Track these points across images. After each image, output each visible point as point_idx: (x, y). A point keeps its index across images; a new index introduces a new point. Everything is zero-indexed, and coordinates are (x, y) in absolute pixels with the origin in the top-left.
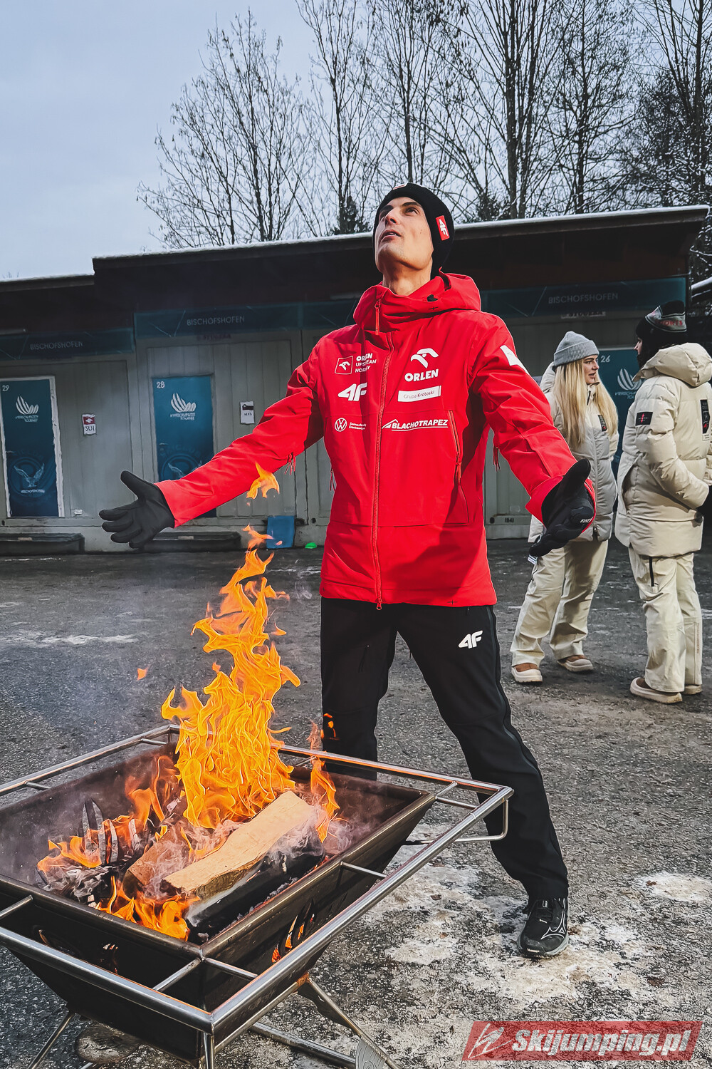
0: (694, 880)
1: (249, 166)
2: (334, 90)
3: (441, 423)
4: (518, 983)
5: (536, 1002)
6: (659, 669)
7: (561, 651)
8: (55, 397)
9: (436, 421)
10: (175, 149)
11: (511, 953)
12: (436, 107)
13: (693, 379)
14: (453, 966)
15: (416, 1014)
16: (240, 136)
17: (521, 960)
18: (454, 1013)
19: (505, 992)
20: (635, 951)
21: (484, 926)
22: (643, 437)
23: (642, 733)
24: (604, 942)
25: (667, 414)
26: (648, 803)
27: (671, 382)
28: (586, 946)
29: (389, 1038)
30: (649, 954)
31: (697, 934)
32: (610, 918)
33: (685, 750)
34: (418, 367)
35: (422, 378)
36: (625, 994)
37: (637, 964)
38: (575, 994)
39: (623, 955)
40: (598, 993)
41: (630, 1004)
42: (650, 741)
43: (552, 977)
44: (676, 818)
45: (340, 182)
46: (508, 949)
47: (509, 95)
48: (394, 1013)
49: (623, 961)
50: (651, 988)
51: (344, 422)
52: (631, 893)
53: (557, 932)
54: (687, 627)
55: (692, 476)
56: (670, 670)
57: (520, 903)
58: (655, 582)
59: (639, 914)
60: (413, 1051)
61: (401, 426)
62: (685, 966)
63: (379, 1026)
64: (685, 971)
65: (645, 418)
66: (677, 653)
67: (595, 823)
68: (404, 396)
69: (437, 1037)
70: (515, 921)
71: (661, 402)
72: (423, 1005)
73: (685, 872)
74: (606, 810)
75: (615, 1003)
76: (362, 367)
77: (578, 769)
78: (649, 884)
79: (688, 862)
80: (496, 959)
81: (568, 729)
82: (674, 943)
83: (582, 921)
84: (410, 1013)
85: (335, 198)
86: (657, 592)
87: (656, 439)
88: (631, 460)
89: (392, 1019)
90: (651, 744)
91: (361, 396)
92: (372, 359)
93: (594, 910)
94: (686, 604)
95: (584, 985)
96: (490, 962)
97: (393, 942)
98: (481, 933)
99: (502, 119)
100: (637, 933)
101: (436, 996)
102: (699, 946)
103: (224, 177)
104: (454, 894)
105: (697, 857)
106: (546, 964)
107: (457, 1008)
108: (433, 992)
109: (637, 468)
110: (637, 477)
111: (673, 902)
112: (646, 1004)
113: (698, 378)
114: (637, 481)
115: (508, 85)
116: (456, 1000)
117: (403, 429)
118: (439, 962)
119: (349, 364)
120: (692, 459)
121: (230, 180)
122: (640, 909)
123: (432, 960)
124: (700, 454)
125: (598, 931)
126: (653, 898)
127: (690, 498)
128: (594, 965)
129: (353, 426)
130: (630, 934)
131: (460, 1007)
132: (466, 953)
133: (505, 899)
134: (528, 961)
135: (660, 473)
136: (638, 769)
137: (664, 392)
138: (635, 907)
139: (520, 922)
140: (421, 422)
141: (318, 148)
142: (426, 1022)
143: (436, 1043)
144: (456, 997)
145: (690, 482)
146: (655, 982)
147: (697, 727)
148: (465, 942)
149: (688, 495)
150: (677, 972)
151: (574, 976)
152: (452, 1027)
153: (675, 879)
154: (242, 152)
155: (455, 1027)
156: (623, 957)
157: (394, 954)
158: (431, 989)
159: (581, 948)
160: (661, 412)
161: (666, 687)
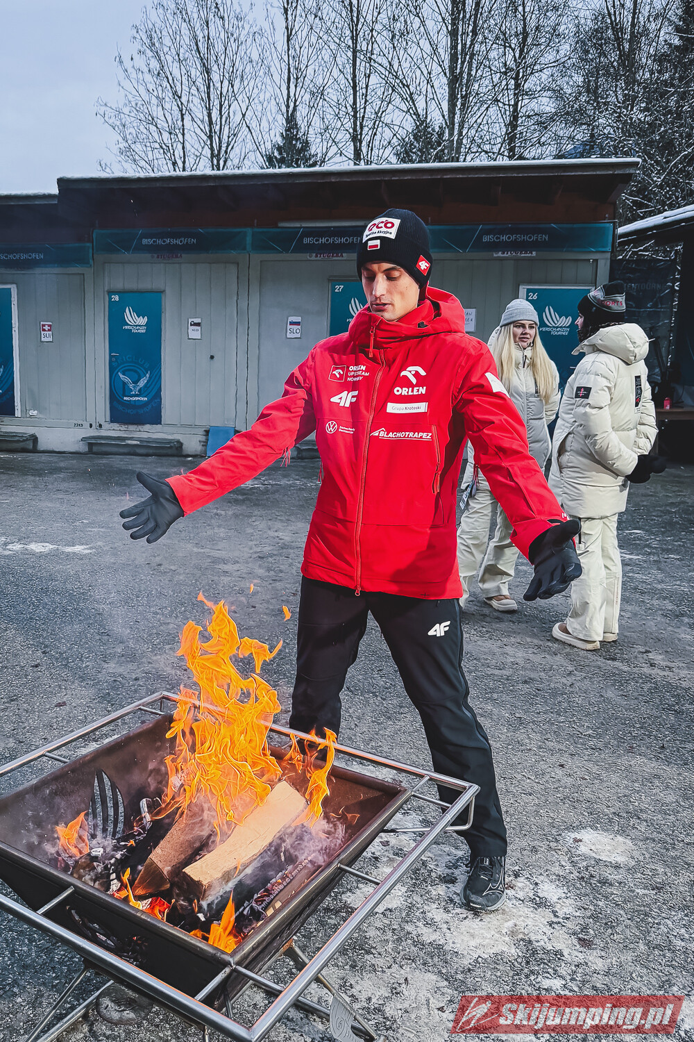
0: (616, 840)
1: (203, 88)
2: (287, 19)
3: (426, 436)
4: (462, 937)
5: (479, 957)
6: (581, 619)
7: (487, 591)
8: (16, 305)
9: (421, 434)
10: (133, 67)
11: (455, 904)
12: (383, 40)
13: (631, 357)
14: (404, 915)
15: (374, 963)
16: (195, 59)
17: (463, 912)
18: (407, 964)
19: (452, 945)
20: (565, 910)
21: (429, 876)
22: (581, 410)
23: (564, 680)
24: (538, 899)
25: (604, 390)
26: (572, 755)
27: (609, 359)
28: (521, 902)
29: (351, 986)
30: (578, 914)
31: (621, 896)
32: (541, 874)
33: (604, 700)
34: (406, 383)
35: (410, 393)
36: (559, 954)
37: (569, 924)
38: (513, 951)
39: (554, 913)
40: (535, 952)
41: (563, 965)
42: (571, 690)
43: (493, 933)
44: (598, 772)
45: (288, 106)
46: (451, 900)
47: (453, 34)
48: (354, 961)
49: (555, 920)
50: (581, 949)
51: (335, 425)
52: (559, 850)
53: (497, 889)
54: (608, 581)
55: (623, 447)
56: (591, 620)
57: (460, 853)
58: (582, 540)
59: (567, 871)
60: (374, 1000)
61: (387, 434)
62: (611, 928)
63: (341, 973)
64: (611, 934)
65: (584, 393)
66: (598, 605)
67: (524, 773)
68: (392, 408)
69: (393, 988)
70: (457, 872)
71: (600, 379)
72: (379, 954)
73: (607, 830)
74: (533, 760)
75: (549, 962)
76: (354, 376)
77: (507, 715)
78: (576, 841)
79: (610, 820)
80: (442, 910)
81: (497, 672)
82: (600, 903)
83: (517, 875)
84: (368, 962)
85: (281, 121)
86: (583, 549)
87: (593, 413)
88: (567, 427)
89: (353, 967)
90: (572, 693)
91: (351, 403)
92: (365, 371)
93: (527, 865)
94: (609, 560)
95: (521, 942)
96: (437, 914)
97: (349, 887)
98: (426, 882)
99: (446, 57)
100: (566, 891)
101: (391, 945)
102: (623, 908)
103: (178, 96)
104: (401, 841)
105: (618, 815)
106: (487, 918)
107: (410, 959)
108: (387, 941)
109: (572, 435)
110: (572, 444)
111: (598, 861)
112: (578, 966)
113: (635, 357)
114: (572, 448)
115: (453, 24)
116: (408, 950)
117: (390, 437)
118: (391, 911)
119: (342, 373)
120: (623, 430)
121: (184, 99)
122: (568, 867)
123: (385, 908)
124: (631, 426)
125: (532, 887)
126: (579, 855)
127: (620, 468)
128: (529, 922)
129: (342, 429)
130: (560, 892)
131: (412, 958)
132: (414, 903)
133: (447, 849)
134: (471, 916)
135: (595, 444)
136: (562, 719)
137: (603, 369)
138: (564, 864)
139: (462, 874)
140: (407, 433)
141: (269, 73)
142: (383, 972)
143: (393, 994)
144: (408, 947)
145: (621, 453)
146: (586, 943)
147: (613, 676)
148: (413, 891)
149: (618, 465)
150: (604, 934)
151: (513, 933)
152: (406, 978)
153: (600, 837)
154: (196, 72)
155: (409, 979)
156: (555, 916)
157: (350, 900)
158: (386, 938)
159: (517, 904)
160: (599, 388)
161: (586, 635)
